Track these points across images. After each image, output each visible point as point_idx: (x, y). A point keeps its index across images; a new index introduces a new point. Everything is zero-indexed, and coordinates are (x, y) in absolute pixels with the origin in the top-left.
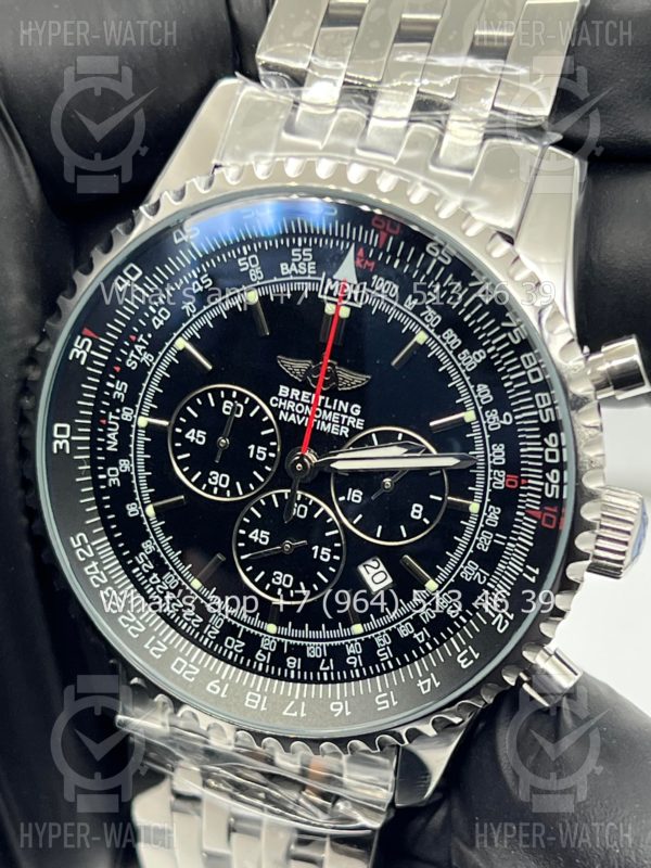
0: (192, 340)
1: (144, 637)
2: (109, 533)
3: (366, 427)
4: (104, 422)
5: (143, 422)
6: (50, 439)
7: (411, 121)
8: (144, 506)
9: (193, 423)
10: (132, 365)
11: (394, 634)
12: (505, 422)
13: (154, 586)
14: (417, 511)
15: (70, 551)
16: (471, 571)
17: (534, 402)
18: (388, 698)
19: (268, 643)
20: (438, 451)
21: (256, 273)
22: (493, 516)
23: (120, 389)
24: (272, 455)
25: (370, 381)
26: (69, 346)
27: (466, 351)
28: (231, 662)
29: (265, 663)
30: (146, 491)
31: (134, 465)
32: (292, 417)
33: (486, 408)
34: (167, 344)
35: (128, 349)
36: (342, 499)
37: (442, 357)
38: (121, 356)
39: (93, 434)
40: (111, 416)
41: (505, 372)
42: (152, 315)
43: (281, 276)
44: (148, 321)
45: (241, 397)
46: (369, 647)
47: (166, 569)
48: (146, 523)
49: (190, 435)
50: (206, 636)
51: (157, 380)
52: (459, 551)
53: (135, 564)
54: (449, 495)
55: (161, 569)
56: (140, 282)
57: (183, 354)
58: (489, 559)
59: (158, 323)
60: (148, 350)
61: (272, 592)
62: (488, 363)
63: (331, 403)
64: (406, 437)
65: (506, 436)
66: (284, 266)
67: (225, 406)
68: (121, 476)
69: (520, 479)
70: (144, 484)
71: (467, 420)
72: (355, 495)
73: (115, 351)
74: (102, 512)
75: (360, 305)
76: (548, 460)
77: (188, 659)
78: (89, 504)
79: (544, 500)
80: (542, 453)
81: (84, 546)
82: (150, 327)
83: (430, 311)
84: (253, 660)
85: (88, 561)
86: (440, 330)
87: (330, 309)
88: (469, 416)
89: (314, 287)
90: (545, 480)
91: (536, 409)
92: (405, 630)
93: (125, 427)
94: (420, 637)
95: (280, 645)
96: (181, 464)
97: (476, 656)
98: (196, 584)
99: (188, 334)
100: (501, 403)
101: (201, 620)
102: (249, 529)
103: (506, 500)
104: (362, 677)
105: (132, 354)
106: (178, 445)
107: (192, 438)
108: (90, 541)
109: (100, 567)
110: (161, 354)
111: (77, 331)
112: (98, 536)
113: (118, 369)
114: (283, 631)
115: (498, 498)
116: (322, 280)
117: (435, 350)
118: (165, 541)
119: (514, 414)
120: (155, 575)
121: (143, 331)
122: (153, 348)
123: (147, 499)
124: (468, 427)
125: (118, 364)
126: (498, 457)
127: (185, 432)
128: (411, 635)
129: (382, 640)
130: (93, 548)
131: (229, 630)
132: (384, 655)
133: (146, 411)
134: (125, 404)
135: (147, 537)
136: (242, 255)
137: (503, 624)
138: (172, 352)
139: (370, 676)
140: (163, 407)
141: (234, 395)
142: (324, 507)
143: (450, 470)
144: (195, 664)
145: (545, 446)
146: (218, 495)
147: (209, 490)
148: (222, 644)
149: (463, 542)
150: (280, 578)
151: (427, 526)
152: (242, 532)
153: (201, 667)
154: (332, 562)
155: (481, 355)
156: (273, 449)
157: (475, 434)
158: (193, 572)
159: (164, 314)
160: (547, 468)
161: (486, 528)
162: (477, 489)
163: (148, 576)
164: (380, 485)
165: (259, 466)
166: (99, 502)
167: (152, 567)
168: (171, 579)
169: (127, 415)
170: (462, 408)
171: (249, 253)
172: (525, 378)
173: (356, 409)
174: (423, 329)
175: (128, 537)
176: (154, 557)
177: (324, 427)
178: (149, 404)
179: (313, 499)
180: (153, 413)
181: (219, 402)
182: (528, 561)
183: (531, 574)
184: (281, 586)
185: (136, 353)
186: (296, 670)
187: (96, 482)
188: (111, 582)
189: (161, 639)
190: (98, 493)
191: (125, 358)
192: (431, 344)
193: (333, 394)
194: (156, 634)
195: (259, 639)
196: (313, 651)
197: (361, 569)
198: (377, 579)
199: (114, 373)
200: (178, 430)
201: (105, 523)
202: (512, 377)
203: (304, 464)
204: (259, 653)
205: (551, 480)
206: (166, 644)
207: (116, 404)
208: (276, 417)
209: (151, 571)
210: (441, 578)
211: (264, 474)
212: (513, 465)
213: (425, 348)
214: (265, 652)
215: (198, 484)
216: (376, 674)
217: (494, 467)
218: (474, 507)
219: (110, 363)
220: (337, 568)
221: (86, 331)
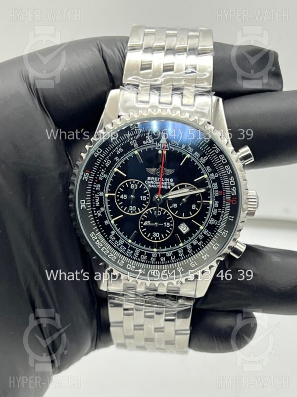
0: (119, 168)
1: (117, 260)
2: (100, 231)
3: (175, 185)
4: (94, 197)
5: (107, 195)
6: (80, 205)
7: (172, 94)
8: (110, 221)
9: (122, 193)
10: (101, 179)
11: (192, 244)
12: (216, 176)
13: (116, 244)
14: (194, 207)
15: (90, 238)
16: (212, 221)
17: (225, 169)
18: (194, 263)
19: (154, 255)
20: (198, 188)
21: (136, 145)
22: (217, 204)
23: (98, 187)
24: (148, 198)
25: (175, 171)
26: (83, 176)
27: (202, 158)
28: (143, 263)
29: (154, 261)
30: (110, 216)
31: (106, 209)
32: (153, 186)
33: (210, 173)
34: (111, 171)
35: (99, 174)
36: (171, 207)
37: (195, 161)
38: (97, 177)
39: (92, 202)
40: (96, 195)
41: (214, 162)
42: (105, 163)
43: (143, 145)
44: (104, 165)
45: (136, 182)
46: (185, 250)
47: (119, 239)
48: (111, 226)
49: (122, 197)
50: (135, 256)
51: (109, 182)
52: (208, 216)
53: (110, 239)
54: (203, 200)
55: (118, 239)
56: (101, 153)
57: (117, 173)
58: (217, 217)
59: (107, 165)
60: (105, 173)
61: (153, 239)
62: (209, 160)
63: (164, 179)
64: (187, 186)
65: (217, 180)
66: (144, 142)
67: (131, 186)
68: (102, 213)
69: (223, 192)
70: (109, 214)
71: (205, 177)
72: (175, 206)
73: (95, 175)
74: (97, 225)
75: (169, 149)
76: (231, 185)
77: (131, 264)
78: (93, 223)
79: (232, 197)
80: (229, 183)
81: (94, 236)
82: (105, 166)
83: (190, 148)
84: (150, 261)
85: (96, 240)
86: (193, 153)
87: (160, 152)
88: (206, 176)
89: (154, 146)
90: (231, 190)
91: (226, 170)
92: (195, 243)
93: (101, 198)
94: (200, 244)
95: (158, 255)
96: (120, 206)
97: (219, 245)
98: (130, 241)
99: (117, 167)
100: (214, 171)
101: (132, 252)
102: (144, 222)
103: (219, 199)
104: (184, 259)
105: (100, 176)
106: (118, 200)
107: (122, 198)
108: (95, 234)
109: (100, 241)
110: (109, 174)
111: (85, 171)
112: (97, 232)
113: (96, 181)
114: (159, 250)
115: (217, 198)
116: (156, 144)
117: (193, 159)
118: (118, 230)
119: (218, 173)
120: (116, 241)
121: (103, 168)
122: (107, 173)
123: (111, 219)
124: (205, 180)
125: (96, 179)
126: (215, 187)
127: (120, 196)
128: (197, 244)
129: (189, 247)
130: (97, 236)
131: (141, 253)
132: (190, 251)
133: (107, 192)
134: (100, 191)
135: (112, 230)
136: (131, 141)
137: (225, 234)
138: (113, 172)
139: (186, 258)
140: (112, 190)
141: (134, 182)
142: (166, 211)
143: (202, 193)
144: (133, 265)
145: (230, 181)
146: (133, 213)
147: (130, 212)
148: (140, 258)
149: (208, 213)
150: (156, 234)
151: (197, 211)
152: (142, 223)
153: (135, 266)
154: (171, 227)
155: (206, 158)
156: (148, 196)
157: (208, 181)
158: (128, 238)
159: (109, 162)
160: (231, 187)
161: (215, 208)
162: (211, 197)
163: (114, 242)
164: (182, 201)
165: (145, 202)
166: (96, 222)
167: (115, 239)
168: (121, 242)
169: (101, 194)
170: (203, 174)
171: (133, 140)
172: (221, 162)
173: (172, 180)
174: (189, 153)
175: (106, 231)
176: (115, 236)
177: (163, 187)
178: (108, 190)
179: (162, 209)
180: (109, 192)
181: (129, 185)
182: (230, 215)
183: (231, 218)
184: (156, 237)
185: (102, 175)
186: (164, 261)
187: (94, 216)
188: (104, 246)
189: (122, 260)
190: (95, 219)
191: (98, 177)
192: (192, 157)
193: (164, 177)
194: (120, 258)
195: (151, 254)
196: (168, 254)
197: (179, 227)
198: (184, 229)
199: (95, 182)
200: (118, 196)
201: (99, 228)
202: (217, 163)
203: (160, 199)
204: (152, 258)
205: (233, 190)
206: (124, 261)
207: (98, 191)
208: (148, 186)
209: (115, 240)
210: (204, 225)
211: (146, 204)
212: (220, 188)
213: (190, 159)
214: (154, 258)
215: (126, 211)
216: (188, 257)
217: (215, 190)
218: (211, 202)
219: (94, 179)
220: (172, 228)
221: (87, 171)
